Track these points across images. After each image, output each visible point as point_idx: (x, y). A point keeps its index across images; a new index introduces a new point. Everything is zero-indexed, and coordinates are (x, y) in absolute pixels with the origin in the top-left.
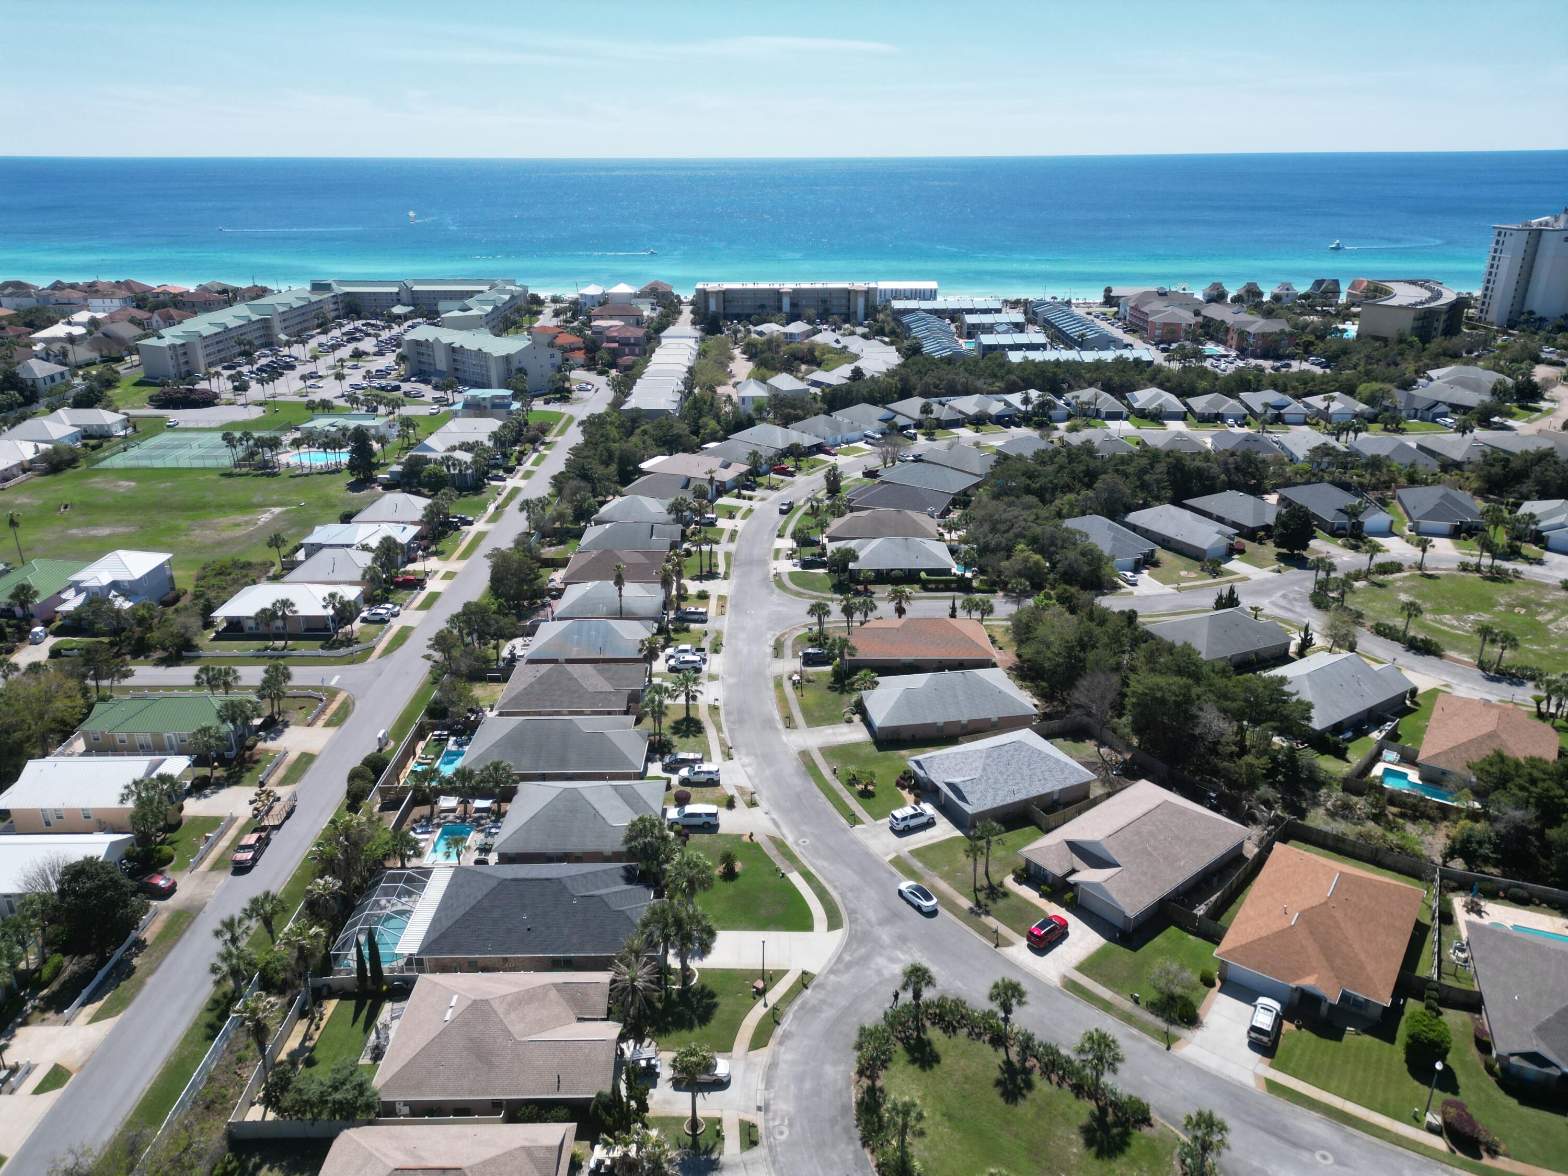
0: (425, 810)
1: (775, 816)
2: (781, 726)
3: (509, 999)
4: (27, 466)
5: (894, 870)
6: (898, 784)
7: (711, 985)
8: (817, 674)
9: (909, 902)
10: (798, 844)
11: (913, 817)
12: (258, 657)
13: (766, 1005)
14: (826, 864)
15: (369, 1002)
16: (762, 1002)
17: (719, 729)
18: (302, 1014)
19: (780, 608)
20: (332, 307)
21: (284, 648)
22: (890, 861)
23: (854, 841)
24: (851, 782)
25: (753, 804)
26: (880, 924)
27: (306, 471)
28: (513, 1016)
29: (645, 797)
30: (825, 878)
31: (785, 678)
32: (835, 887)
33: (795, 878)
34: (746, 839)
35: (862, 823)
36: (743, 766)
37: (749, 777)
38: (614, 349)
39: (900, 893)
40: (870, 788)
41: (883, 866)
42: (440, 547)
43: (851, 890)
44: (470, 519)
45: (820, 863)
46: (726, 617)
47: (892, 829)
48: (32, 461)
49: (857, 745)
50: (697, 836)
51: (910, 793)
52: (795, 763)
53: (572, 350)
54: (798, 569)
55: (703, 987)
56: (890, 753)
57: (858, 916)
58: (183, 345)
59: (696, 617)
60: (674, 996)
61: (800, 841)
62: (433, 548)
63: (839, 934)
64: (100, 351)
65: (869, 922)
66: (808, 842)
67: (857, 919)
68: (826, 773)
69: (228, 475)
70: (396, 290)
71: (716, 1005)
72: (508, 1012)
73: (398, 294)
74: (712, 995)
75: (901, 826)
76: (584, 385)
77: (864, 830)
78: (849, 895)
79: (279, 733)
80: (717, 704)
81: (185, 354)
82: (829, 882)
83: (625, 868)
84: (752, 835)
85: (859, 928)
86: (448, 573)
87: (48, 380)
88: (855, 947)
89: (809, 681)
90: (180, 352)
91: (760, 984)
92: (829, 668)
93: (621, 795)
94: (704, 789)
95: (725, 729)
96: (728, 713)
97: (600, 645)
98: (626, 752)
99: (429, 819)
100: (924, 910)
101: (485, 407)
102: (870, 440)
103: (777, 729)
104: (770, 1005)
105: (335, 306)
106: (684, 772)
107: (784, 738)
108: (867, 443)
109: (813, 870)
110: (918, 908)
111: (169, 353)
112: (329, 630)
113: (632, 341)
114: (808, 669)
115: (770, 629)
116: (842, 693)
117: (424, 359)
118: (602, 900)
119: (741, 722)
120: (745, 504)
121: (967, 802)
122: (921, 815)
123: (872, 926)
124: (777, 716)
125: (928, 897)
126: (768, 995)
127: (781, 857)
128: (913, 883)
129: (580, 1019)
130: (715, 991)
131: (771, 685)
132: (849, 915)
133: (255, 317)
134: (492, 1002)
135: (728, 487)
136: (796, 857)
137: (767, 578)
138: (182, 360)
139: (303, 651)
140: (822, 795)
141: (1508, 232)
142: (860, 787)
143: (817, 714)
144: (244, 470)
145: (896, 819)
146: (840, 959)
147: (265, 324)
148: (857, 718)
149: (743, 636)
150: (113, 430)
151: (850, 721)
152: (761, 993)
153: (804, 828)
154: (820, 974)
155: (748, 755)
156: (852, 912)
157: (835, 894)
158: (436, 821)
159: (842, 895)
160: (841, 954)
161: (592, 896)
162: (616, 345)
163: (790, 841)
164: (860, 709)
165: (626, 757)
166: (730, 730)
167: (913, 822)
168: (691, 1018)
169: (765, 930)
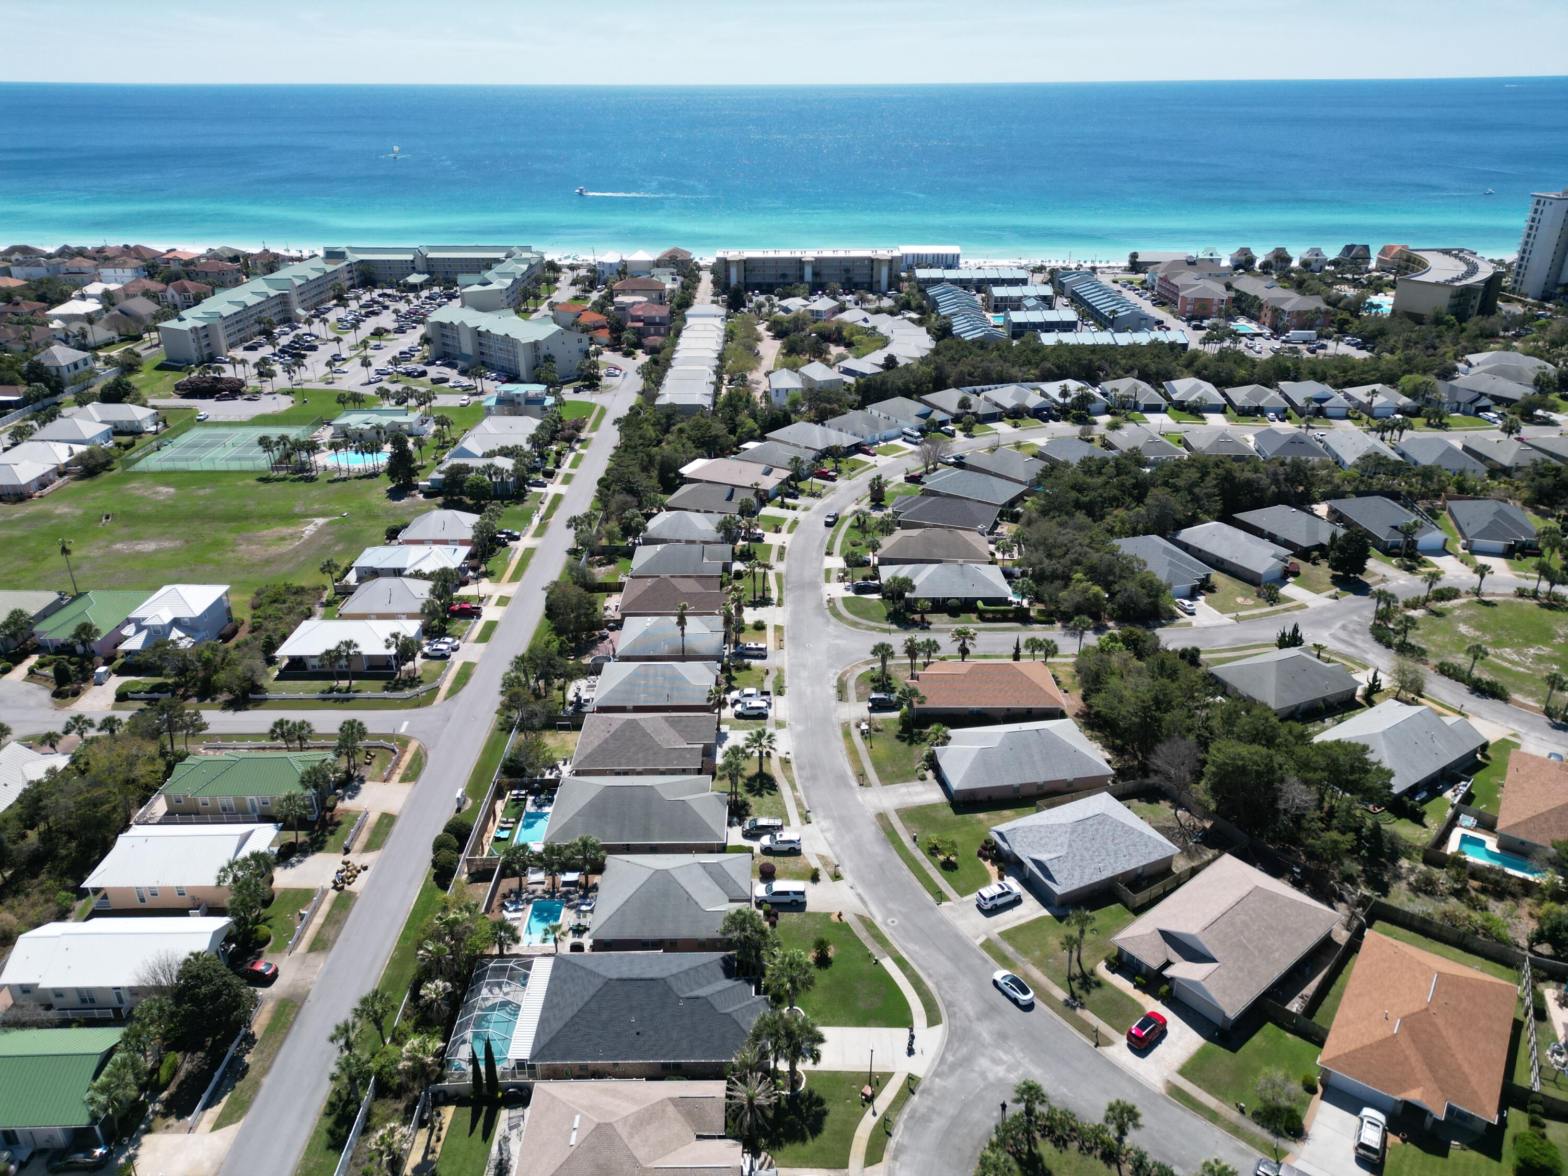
0: (512, 883)
1: (860, 891)
2: (854, 783)
3: (631, 1120)
4: (62, 469)
5: (985, 955)
6: (980, 854)
7: (819, 1092)
8: (884, 721)
9: (1005, 993)
10: (887, 925)
11: (1000, 896)
12: (324, 699)
13: (874, 1114)
14: (917, 948)
15: (485, 1108)
16: (870, 1110)
17: (794, 787)
18: (422, 1124)
19: (838, 641)
20: (347, 276)
21: (348, 690)
22: (982, 945)
23: (942, 921)
24: (933, 851)
25: (837, 877)
26: (979, 1019)
27: (344, 475)
28: (637, 1139)
29: (733, 876)
30: (919, 965)
31: (853, 726)
32: (930, 976)
33: (888, 964)
34: (834, 918)
35: (948, 900)
36: (822, 831)
37: (830, 845)
38: (639, 328)
39: (995, 983)
40: (953, 858)
41: (974, 950)
42: (490, 566)
43: (946, 979)
44: (517, 534)
45: (912, 947)
46: (785, 652)
47: (978, 906)
48: (67, 465)
49: (933, 807)
50: (786, 914)
51: (992, 864)
52: (873, 828)
53: (596, 328)
54: (851, 594)
55: (811, 1093)
56: (968, 816)
57: (956, 1009)
58: (205, 327)
59: (756, 653)
60: (783, 1103)
61: (889, 921)
62: (483, 568)
63: (939, 1029)
64: (118, 329)
65: (967, 1016)
66: (897, 922)
67: (955, 1014)
68: (906, 839)
69: (266, 480)
70: (410, 257)
71: (825, 1113)
72: (631, 1135)
73: (413, 261)
74: (820, 1102)
75: (989, 905)
76: (612, 370)
77: (951, 908)
78: (945, 985)
79: (356, 790)
80: (788, 756)
81: (207, 336)
82: (924, 969)
83: (723, 959)
84: (840, 915)
85: (958, 1024)
86: (501, 597)
87: (72, 368)
88: (956, 1045)
89: (877, 730)
90: (202, 334)
91: (868, 1091)
92: (896, 715)
93: (710, 874)
94: (786, 859)
95: (799, 787)
96: (800, 768)
97: (667, 691)
98: (709, 821)
99: (518, 893)
100: (1021, 1003)
101: (519, 403)
102: (908, 438)
103: (851, 787)
104: (880, 1113)
105: (350, 275)
106: (766, 840)
107: (859, 798)
108: (905, 440)
109: (905, 956)
110: (1015, 1001)
111: (191, 336)
112: (392, 667)
113: (657, 320)
114: (874, 715)
115: (831, 666)
116: (910, 744)
117: (449, 341)
118: (708, 1002)
119: (814, 778)
120: (789, 515)
121: (1055, 882)
122: (1008, 893)
123: (971, 1021)
124: (850, 771)
125: (1025, 991)
126: (877, 1102)
127: (871, 939)
128: (1007, 972)
129: (699, 1137)
130: (823, 1096)
131: (839, 734)
132: (947, 1007)
133: (273, 293)
134: (616, 1126)
135: (770, 495)
136: (887, 940)
137: (821, 604)
138: (204, 342)
139: (369, 694)
140: (905, 867)
141: (1548, 201)
142: (941, 858)
143: (889, 769)
144: (282, 473)
145: (984, 899)
146: (943, 1060)
147: (283, 300)
148: (930, 774)
149: (804, 674)
150: (144, 425)
151: (923, 779)
152: (870, 1099)
153: (891, 905)
154: (925, 1077)
155: (826, 817)
156: (949, 1005)
157: (930, 984)
158: (524, 896)
159: (937, 984)
160: (944, 1054)
161: (698, 998)
162: (641, 324)
163: (878, 920)
164: (933, 763)
165: (709, 827)
166: (804, 788)
167: (1000, 901)
168: (802, 1129)
169: (865, 1026)
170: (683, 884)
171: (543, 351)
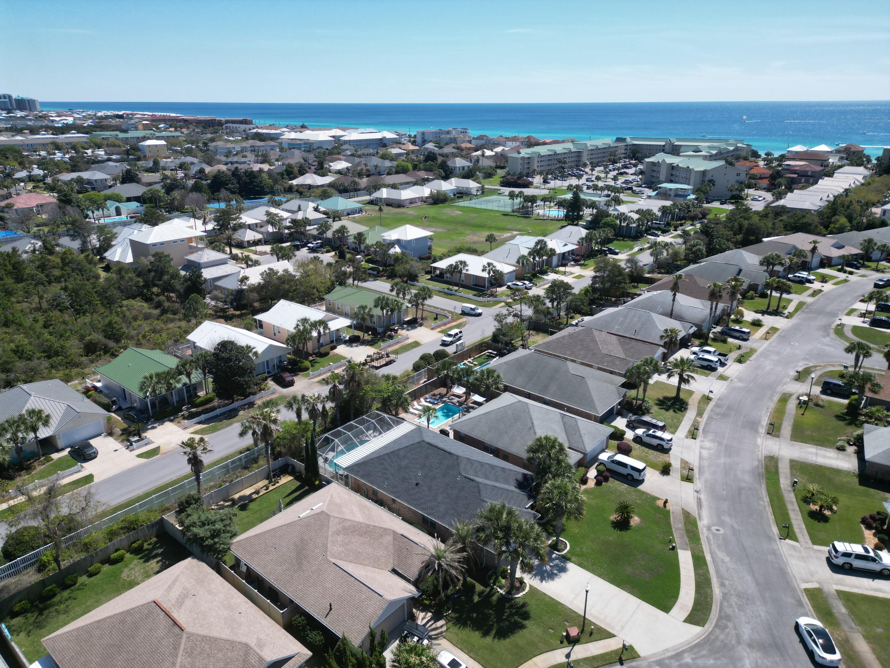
1: (703, 496)
2: (762, 430)
3: (348, 524)
4: (424, 199)
5: (805, 600)
6: (864, 521)
7: (532, 608)
8: (830, 402)
9: (803, 641)
10: (709, 529)
11: (859, 557)
12: (440, 292)
13: (568, 656)
14: (727, 559)
15: (307, 488)
16: (566, 650)
17: (700, 414)
19: (827, 348)
20: (623, 151)
21: (456, 291)
22: (806, 590)
23: (774, 553)
24: (808, 499)
25: (688, 479)
26: (750, 646)
27: (545, 218)
28: (340, 538)
29: (582, 432)
30: (717, 571)
31: (794, 397)
32: (722, 585)
33: (684, 556)
34: (660, 503)
35: (796, 539)
36: (701, 447)
37: (701, 458)
38: (793, 178)
39: (797, 627)
40: (827, 513)
41: (793, 590)
42: (586, 262)
43: (739, 596)
44: (617, 251)
45: (721, 555)
46: (767, 343)
47: (829, 560)
48: (427, 198)
49: (837, 471)
50: (617, 482)
51: (875, 535)
52: (756, 463)
54: (866, 325)
55: (524, 605)
56: (872, 491)
57: (730, 625)
58: (529, 158)
59: (738, 334)
60: (495, 598)
61: (714, 528)
62: (582, 262)
63: (695, 630)
64: (496, 163)
65: (738, 637)
66: (722, 531)
67: (726, 627)
68: (785, 482)
69: (505, 215)
70: (663, 143)
71: (522, 627)
72: (338, 533)
73: (664, 146)
74: (526, 616)
75: (840, 561)
76: (757, 197)
77: (794, 547)
78: (734, 600)
79: (414, 328)
80: (711, 395)
81: (529, 163)
82: (719, 576)
83: (525, 475)
84: (666, 502)
85: (722, 637)
86: (580, 275)
87: (461, 169)
88: (704, 652)
89: (817, 405)
90: (526, 161)
91: (574, 632)
92: (846, 402)
93: (565, 424)
94: (651, 451)
95: (705, 416)
96: (717, 406)
98: (595, 399)
99: (442, 396)
100: (818, 659)
101: (670, 195)
103: (757, 431)
104: (573, 657)
105: (625, 151)
106: (640, 431)
107: (759, 441)
109: (708, 558)
110: (811, 654)
111: (520, 161)
112: (484, 287)
114: (824, 397)
115: (804, 359)
116: (850, 424)
117: (654, 174)
118: (478, 487)
119: (724, 415)
120: (842, 276)
122: (873, 560)
123: (739, 642)
124: (765, 422)
125: (829, 649)
126: (577, 648)
127: (683, 532)
128: (819, 624)
129: (394, 571)
130: (532, 614)
131: (776, 398)
132: (720, 618)
133: (574, 150)
134: (332, 519)
135: (833, 262)
136: (699, 539)
137: (830, 325)
138: (526, 166)
139: (462, 294)
140: (766, 499)
142: (814, 507)
143: (808, 433)
144: (515, 214)
145: (836, 551)
146: (678, 656)
147: (579, 154)
148: (851, 449)
149: (775, 358)
150: (472, 191)
151: (841, 449)
152: (573, 641)
153: (727, 519)
154: (645, 659)
155: (713, 441)
156: (724, 617)
157: (717, 591)
158: (444, 399)
159: (725, 596)
160: (683, 652)
161: (473, 480)
162: (796, 176)
163: (703, 523)
164: (859, 443)
165: (593, 401)
166: (710, 418)
167: (858, 564)
168: (492, 625)
169: (618, 587)
170: (534, 417)
171: (708, 177)
